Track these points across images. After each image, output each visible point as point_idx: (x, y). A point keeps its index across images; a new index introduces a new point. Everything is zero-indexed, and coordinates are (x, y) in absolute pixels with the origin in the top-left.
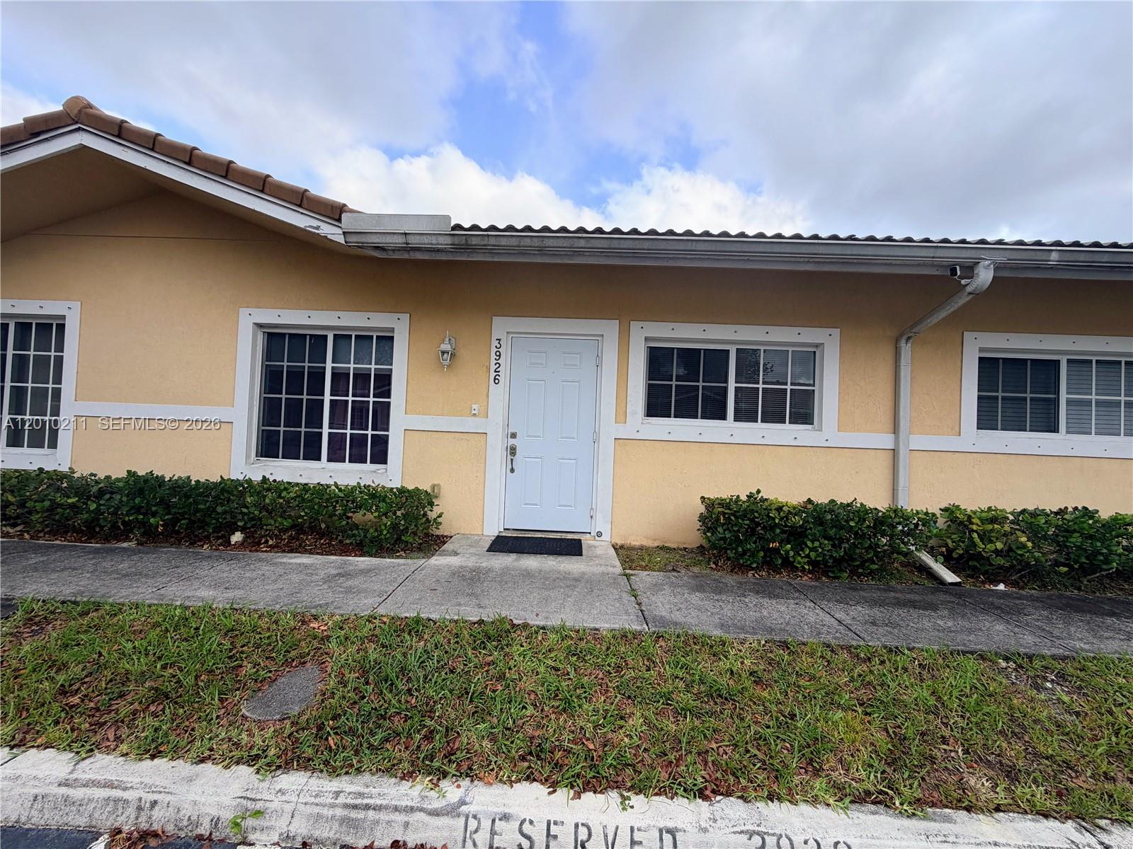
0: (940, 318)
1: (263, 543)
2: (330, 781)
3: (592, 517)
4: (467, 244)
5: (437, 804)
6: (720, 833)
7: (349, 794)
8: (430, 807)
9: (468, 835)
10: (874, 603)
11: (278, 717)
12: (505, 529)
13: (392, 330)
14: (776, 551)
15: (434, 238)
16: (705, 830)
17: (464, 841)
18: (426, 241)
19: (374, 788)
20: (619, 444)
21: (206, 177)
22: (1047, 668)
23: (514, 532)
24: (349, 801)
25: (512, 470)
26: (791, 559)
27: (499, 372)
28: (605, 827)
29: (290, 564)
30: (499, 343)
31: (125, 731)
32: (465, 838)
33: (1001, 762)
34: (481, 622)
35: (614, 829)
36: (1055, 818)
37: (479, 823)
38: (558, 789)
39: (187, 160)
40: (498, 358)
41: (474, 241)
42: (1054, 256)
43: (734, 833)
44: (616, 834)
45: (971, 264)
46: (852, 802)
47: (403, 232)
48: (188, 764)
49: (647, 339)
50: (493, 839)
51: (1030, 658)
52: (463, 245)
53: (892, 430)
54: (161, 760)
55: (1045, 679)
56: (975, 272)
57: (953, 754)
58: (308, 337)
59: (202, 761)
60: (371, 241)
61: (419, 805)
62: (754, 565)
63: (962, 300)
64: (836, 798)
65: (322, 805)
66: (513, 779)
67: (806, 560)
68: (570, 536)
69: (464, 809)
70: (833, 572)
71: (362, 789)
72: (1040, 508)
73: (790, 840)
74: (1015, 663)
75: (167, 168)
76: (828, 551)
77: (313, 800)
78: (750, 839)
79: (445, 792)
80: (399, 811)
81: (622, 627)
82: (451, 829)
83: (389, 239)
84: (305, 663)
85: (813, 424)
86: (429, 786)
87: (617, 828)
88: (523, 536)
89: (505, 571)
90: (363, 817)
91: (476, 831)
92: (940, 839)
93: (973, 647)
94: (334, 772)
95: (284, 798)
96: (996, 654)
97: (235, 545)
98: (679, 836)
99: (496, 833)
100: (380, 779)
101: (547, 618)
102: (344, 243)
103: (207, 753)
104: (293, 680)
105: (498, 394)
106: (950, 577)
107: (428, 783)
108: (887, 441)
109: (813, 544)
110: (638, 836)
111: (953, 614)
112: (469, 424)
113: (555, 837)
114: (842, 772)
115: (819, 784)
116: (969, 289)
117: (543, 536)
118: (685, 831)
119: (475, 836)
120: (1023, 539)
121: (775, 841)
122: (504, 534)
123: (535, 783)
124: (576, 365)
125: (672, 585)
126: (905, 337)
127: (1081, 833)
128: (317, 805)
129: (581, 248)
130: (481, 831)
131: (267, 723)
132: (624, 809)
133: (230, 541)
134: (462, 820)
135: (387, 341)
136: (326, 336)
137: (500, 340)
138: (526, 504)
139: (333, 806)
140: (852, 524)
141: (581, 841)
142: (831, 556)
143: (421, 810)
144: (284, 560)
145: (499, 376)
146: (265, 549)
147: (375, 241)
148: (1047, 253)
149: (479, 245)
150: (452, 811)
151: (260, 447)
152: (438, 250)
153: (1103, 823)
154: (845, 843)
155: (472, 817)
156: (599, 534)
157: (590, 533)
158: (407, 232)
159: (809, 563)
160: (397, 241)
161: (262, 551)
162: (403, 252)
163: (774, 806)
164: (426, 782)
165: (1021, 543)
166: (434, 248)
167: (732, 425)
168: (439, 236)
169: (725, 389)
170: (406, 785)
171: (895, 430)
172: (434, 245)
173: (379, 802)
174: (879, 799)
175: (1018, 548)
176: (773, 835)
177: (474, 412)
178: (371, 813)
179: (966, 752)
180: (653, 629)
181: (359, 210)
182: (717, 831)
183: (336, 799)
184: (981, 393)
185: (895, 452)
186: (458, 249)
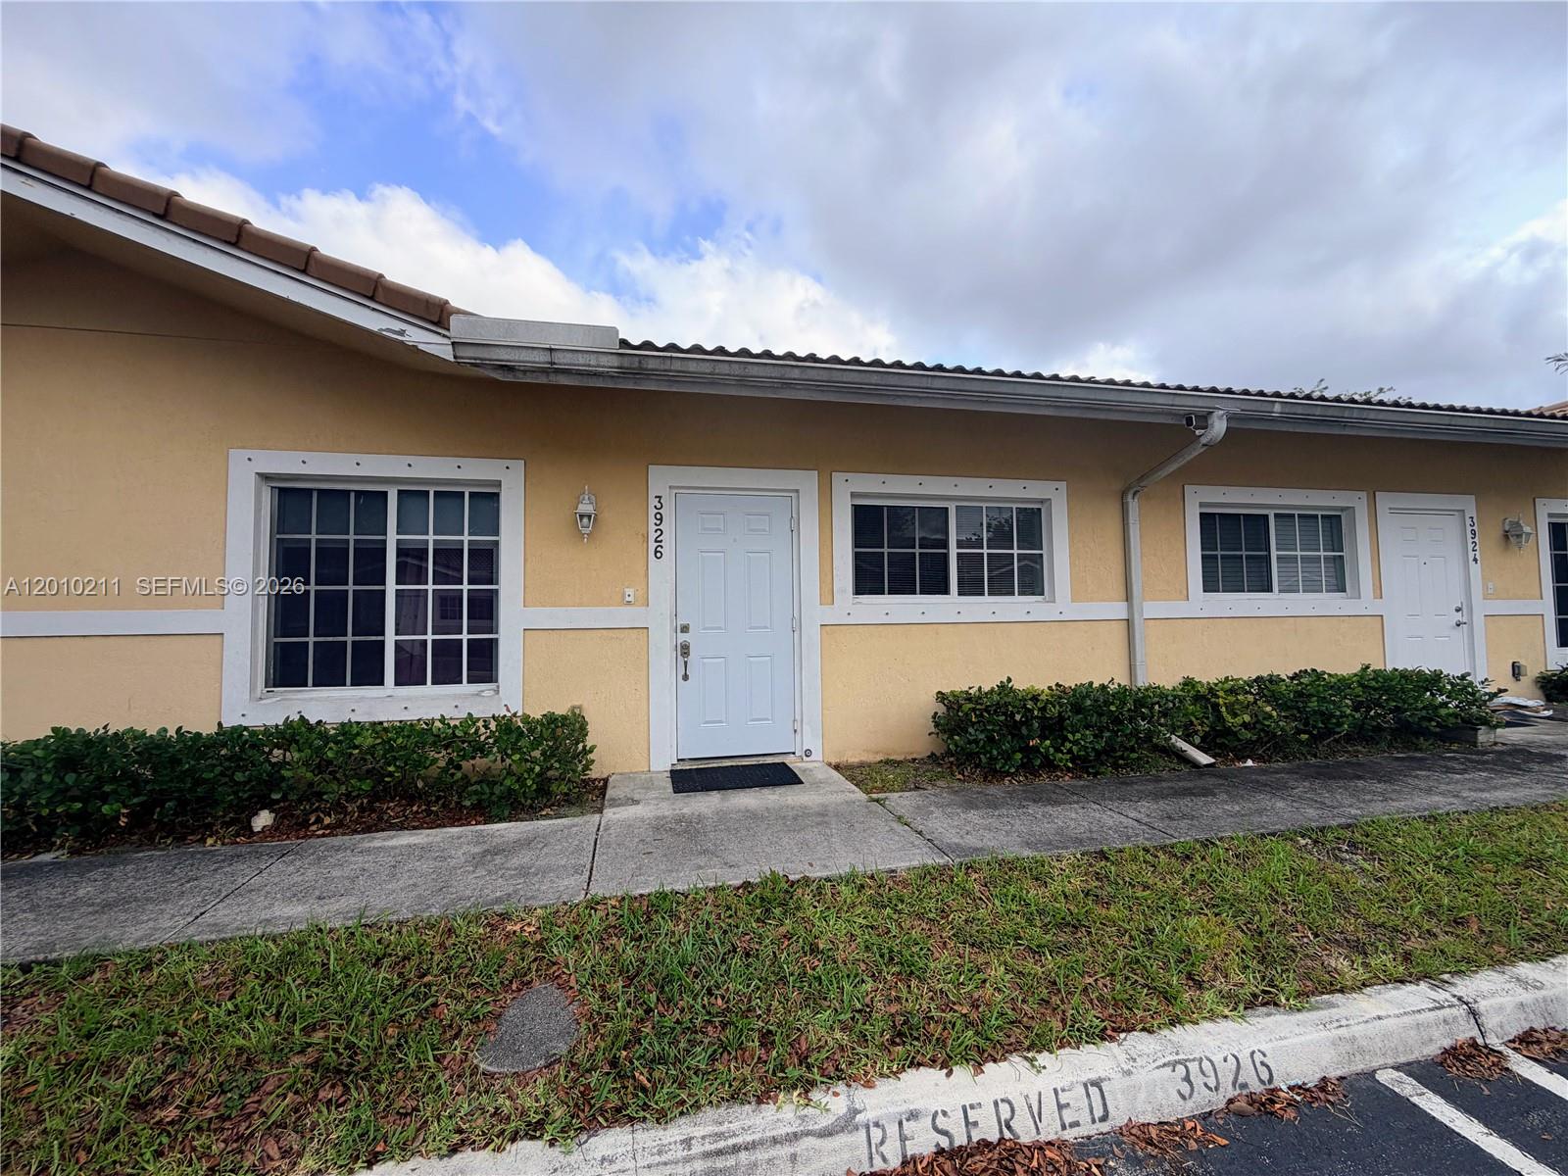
0: (1171, 470)
1: (313, 824)
2: (665, 1129)
3: (795, 731)
4: (641, 368)
5: (825, 1122)
6: (1143, 1072)
7: (703, 1138)
8: (816, 1127)
9: (874, 1150)
10: (1157, 796)
11: (541, 1063)
12: (678, 760)
13: (498, 484)
14: (1036, 749)
15: (593, 357)
16: (1128, 1073)
17: (871, 1158)
18: (581, 361)
19: (731, 1122)
20: (827, 633)
21: (195, 241)
22: (1339, 839)
23: (693, 762)
24: (708, 1147)
25: (686, 677)
26: (1051, 758)
27: (661, 541)
28: (1027, 1097)
29: (394, 848)
30: (659, 502)
31: (292, 1140)
32: (871, 1154)
33: (1346, 939)
34: (746, 885)
35: (1037, 1097)
36: (1410, 982)
37: (884, 1130)
38: (954, 1068)
39: (161, 211)
40: (658, 522)
41: (652, 364)
42: (1277, 408)
43: (1158, 1068)
44: (1040, 1102)
45: (1204, 414)
46: (1245, 1008)
47: (548, 346)
48: (435, 1161)
49: (853, 495)
50: (905, 1146)
51: (1322, 830)
52: (634, 369)
53: (1125, 598)
54: (383, 1166)
55: (1340, 849)
56: (1209, 422)
57: (1305, 940)
58: (352, 495)
59: (454, 1150)
60: (495, 357)
61: (802, 1128)
62: (1013, 770)
63: (1197, 451)
64: (1230, 1008)
65: (673, 1162)
66: (895, 1070)
67: (1068, 756)
68: (769, 760)
69: (859, 1118)
70: (1093, 767)
71: (717, 1129)
72: (1275, 674)
73: (1210, 1061)
74: (1310, 838)
75: (119, 220)
76: (1090, 743)
77: (657, 1159)
78: (1174, 1071)
79: (826, 1105)
80: (780, 1143)
81: (922, 863)
82: (853, 1148)
83: (524, 356)
84: (530, 982)
85: (1043, 594)
86: (802, 1102)
87: (1040, 1094)
88: (706, 766)
89: (722, 817)
90: (734, 1163)
91: (882, 1142)
92: (1336, 1024)
93: (1272, 828)
94: (662, 1118)
95: (615, 1167)
96: (1295, 832)
97: (263, 831)
98: (1105, 1086)
99: (906, 1139)
100: (731, 1111)
101: (826, 866)
102: (452, 360)
103: (456, 1138)
104: (528, 1009)
105: (660, 573)
106: (1204, 759)
107: (797, 1099)
108: (1119, 610)
109: (1074, 736)
110: (1064, 1098)
111: (1233, 799)
112: (623, 617)
113: (975, 1124)
114: (1223, 980)
115: (1209, 996)
116: (1204, 440)
117: (734, 764)
118: (1109, 1079)
119: (882, 1149)
120: (1269, 709)
121: (1198, 1066)
122: (679, 768)
123: (921, 1068)
124: (764, 530)
125: (938, 805)
126: (1132, 492)
127: (1432, 989)
128: (665, 1164)
129: (794, 379)
130: (888, 1141)
131: (528, 1075)
132: (1039, 1072)
133: (251, 828)
134: (863, 1133)
135: (487, 500)
136: (385, 494)
137: (660, 497)
138: (707, 722)
139: (687, 1160)
140: (1113, 708)
141: (1005, 1121)
142: (1093, 748)
143: (808, 1133)
144: (377, 844)
145: (662, 547)
146: (320, 832)
147: (502, 358)
148: (1271, 404)
149: (657, 370)
150: (847, 1124)
151: (272, 671)
152: (596, 374)
153: (1446, 977)
154: (1259, 1051)
155: (874, 1126)
156: (808, 753)
157: (794, 753)
158: (553, 347)
159: (1072, 760)
160: (537, 360)
161: (319, 837)
162: (539, 374)
163: (1178, 1029)
164: (795, 1099)
165: (1267, 713)
166: (591, 371)
167: (956, 601)
168: (600, 356)
169: (946, 556)
170: (769, 1110)
171: (1128, 598)
172: (593, 366)
173: (749, 1138)
174: (1265, 1000)
175: (1264, 719)
176: (1194, 1060)
177: (628, 599)
178: (743, 1156)
179: (1316, 936)
180: (958, 860)
181: (475, 312)
182: (1141, 1070)
183: (690, 1150)
184: (1204, 553)
185: (1129, 623)
186: (625, 373)
